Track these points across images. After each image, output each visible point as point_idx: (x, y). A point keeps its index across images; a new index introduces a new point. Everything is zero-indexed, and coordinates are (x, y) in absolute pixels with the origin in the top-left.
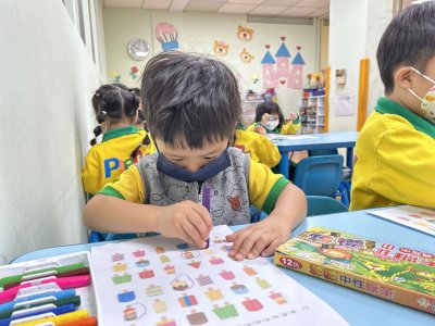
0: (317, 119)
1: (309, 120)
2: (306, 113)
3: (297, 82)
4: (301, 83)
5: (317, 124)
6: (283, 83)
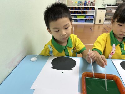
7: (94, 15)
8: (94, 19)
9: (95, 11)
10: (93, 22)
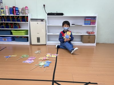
7: (28, 29)
8: (28, 36)
9: (28, 22)
10: (28, 41)
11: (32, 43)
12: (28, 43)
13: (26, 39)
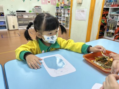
0: (62, 18)
1: (59, 17)
2: (58, 15)
3: (54, 2)
4: (56, 3)
5: (62, 19)
6: (49, 2)
7: (5, 21)
8: (6, 25)
9: (5, 16)
10: (6, 28)
11: (10, 29)
12: (6, 30)
13: (5, 27)
